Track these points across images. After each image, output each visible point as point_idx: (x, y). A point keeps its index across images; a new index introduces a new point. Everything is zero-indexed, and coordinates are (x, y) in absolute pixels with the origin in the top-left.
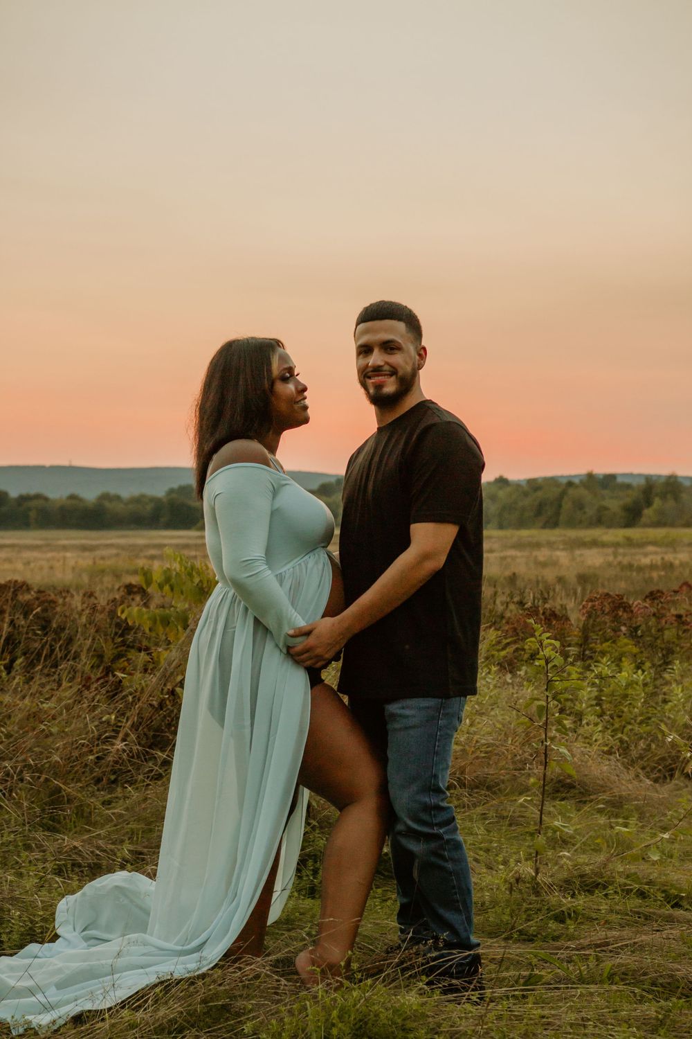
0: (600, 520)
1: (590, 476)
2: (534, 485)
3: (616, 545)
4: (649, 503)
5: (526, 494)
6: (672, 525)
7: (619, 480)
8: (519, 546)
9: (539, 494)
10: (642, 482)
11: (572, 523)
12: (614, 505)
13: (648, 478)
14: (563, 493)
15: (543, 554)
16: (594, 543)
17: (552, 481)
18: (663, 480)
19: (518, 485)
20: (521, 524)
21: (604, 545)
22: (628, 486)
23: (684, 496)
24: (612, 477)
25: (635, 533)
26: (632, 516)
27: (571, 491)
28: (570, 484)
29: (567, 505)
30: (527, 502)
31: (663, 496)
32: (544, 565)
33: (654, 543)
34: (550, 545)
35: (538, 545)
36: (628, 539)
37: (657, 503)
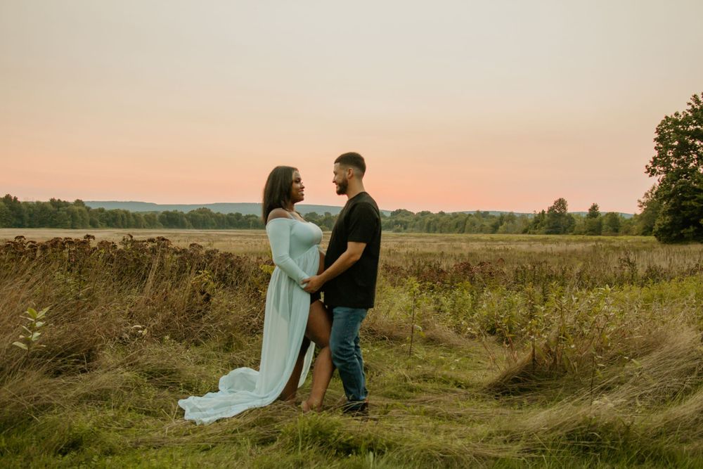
0: (481, 230)
1: (478, 212)
2: (455, 215)
3: (487, 240)
4: (502, 224)
5: (451, 219)
6: (511, 233)
7: (490, 214)
8: (447, 240)
9: (457, 219)
10: (499, 215)
11: (470, 232)
12: (487, 224)
13: (501, 213)
14: (467, 219)
15: (456, 244)
16: (479, 240)
17: (463, 213)
18: (507, 214)
19: (448, 215)
20: (450, 231)
21: (481, 241)
22: (494, 217)
23: (516, 221)
24: (486, 213)
25: (495, 236)
26: (495, 229)
27: (470, 218)
28: (470, 215)
29: (468, 224)
30: (452, 222)
31: (508, 221)
32: (455, 248)
33: (502, 240)
34: (460, 240)
35: (455, 240)
36: (492, 238)
37: (505, 223)
